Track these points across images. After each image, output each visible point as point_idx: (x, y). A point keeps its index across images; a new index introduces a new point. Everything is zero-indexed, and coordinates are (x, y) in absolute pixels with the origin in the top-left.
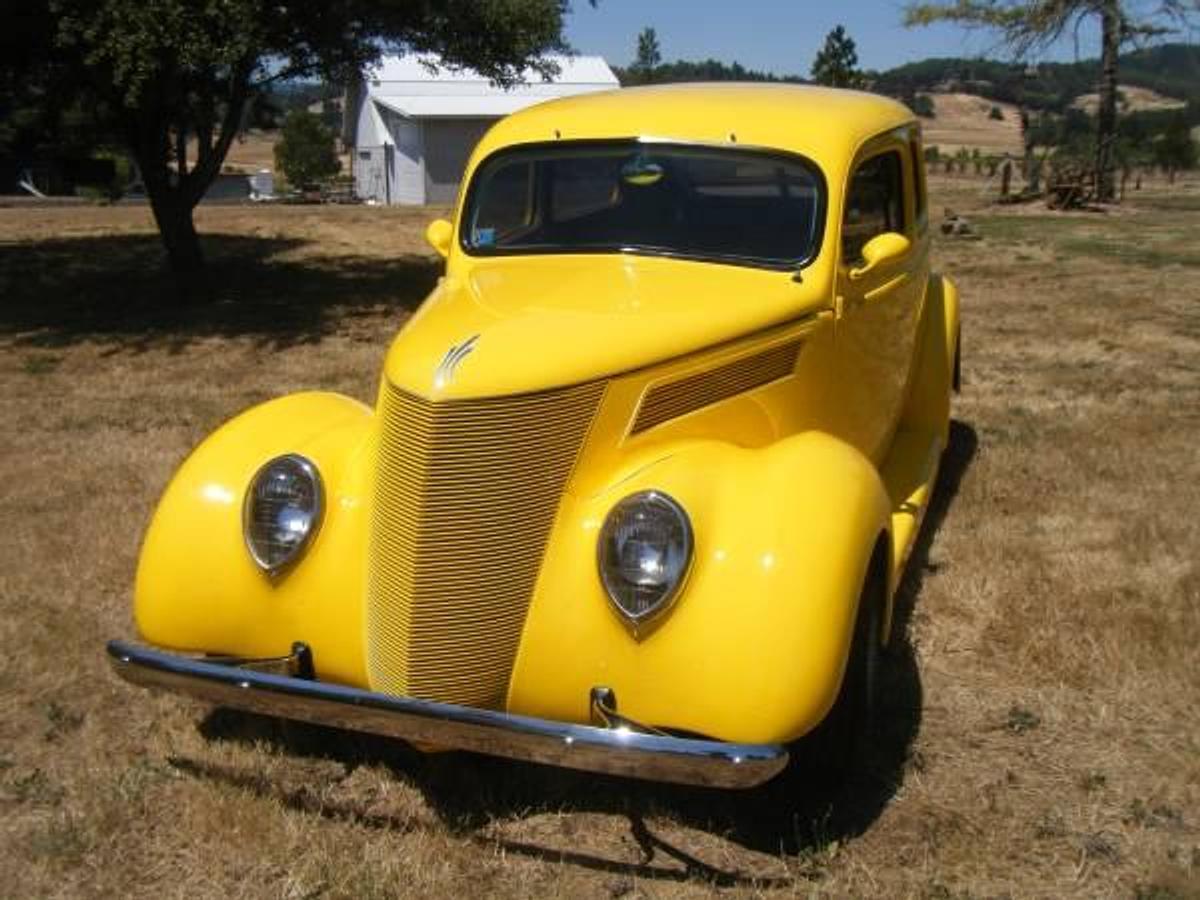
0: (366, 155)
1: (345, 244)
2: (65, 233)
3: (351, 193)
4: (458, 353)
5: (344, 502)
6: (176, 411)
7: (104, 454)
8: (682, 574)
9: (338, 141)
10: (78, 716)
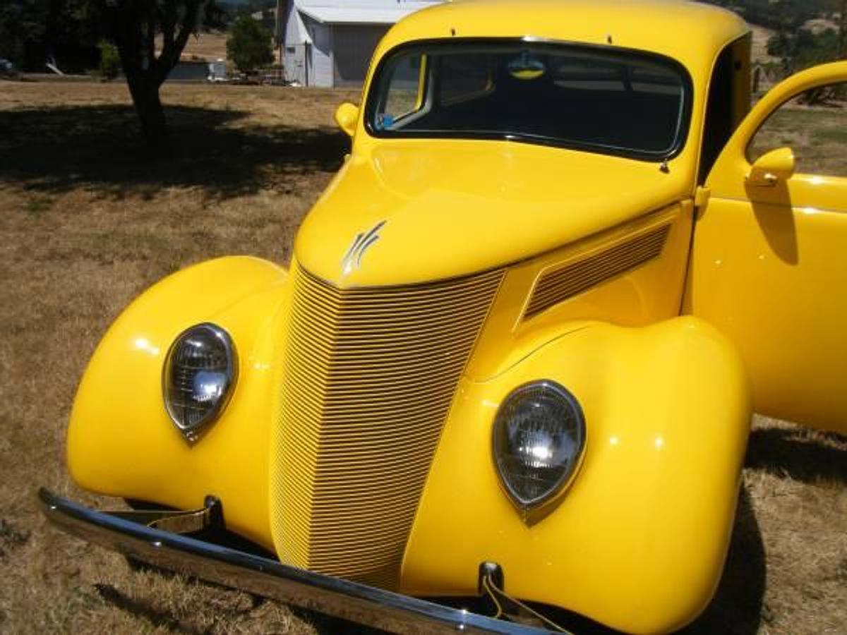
0: (292, 50)
1: (275, 116)
2: (71, 102)
3: (280, 78)
4: (366, 240)
5: (257, 366)
6: (138, 246)
7: (78, 282)
8: (577, 458)
9: (273, 40)
10: (23, 532)
